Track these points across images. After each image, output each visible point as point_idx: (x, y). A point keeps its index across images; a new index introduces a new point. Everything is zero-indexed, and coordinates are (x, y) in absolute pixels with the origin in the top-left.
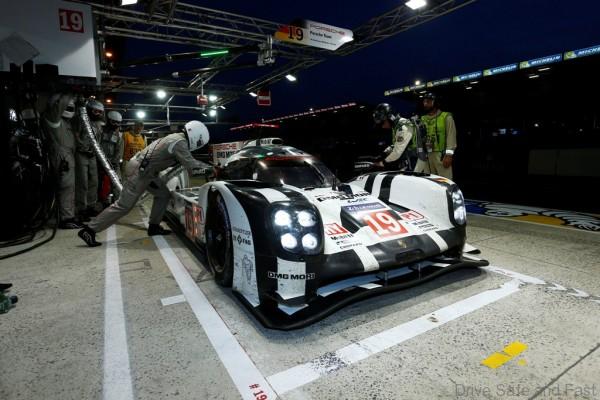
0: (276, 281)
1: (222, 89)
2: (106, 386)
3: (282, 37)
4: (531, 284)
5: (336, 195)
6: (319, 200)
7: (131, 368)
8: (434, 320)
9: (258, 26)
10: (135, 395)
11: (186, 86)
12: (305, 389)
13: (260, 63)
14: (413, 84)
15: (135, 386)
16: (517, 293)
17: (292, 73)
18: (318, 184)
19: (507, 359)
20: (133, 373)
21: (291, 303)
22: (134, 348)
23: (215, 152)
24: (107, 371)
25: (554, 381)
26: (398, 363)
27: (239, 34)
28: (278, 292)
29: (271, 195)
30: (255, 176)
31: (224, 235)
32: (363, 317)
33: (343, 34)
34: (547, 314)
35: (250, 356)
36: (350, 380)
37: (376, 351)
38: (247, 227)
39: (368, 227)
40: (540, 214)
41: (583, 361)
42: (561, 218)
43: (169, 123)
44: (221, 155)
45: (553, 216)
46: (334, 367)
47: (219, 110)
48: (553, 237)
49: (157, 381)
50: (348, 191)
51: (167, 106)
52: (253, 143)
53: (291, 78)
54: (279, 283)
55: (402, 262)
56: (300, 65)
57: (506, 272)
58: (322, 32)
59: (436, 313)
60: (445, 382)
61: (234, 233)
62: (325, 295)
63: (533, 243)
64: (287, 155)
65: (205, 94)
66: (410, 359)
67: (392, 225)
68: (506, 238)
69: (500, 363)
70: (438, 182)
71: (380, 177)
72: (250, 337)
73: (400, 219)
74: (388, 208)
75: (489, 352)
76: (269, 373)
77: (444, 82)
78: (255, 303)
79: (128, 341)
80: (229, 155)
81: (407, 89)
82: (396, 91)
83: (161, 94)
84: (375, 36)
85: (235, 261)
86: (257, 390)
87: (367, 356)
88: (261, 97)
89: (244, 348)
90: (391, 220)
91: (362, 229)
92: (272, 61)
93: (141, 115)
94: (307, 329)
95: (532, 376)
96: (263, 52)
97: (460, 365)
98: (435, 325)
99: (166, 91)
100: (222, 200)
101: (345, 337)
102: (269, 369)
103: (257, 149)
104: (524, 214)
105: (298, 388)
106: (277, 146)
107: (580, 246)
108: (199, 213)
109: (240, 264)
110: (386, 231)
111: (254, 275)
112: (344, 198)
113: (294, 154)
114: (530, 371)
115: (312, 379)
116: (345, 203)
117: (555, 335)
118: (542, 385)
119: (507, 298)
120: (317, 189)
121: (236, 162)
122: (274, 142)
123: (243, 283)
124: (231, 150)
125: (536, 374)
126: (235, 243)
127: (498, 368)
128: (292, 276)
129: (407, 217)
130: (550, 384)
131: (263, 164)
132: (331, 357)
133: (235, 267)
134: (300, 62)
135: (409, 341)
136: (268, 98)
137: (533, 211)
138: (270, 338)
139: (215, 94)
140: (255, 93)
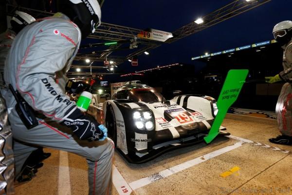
0: (134, 143)
1: (116, 58)
2: (59, 189)
3: (141, 36)
4: (247, 143)
5: (162, 105)
6: (155, 107)
7: (70, 181)
8: (203, 159)
9: (131, 31)
10: (72, 192)
11: (99, 57)
12: (145, 187)
13: (131, 48)
14: (204, 55)
15: (72, 189)
16: (240, 147)
17: (147, 51)
18: (155, 101)
19: (231, 173)
20: (71, 183)
21: (141, 152)
22: (72, 173)
23: (112, 87)
24: (59, 183)
25: (248, 181)
26: (185, 176)
27: (123, 35)
28: (136, 147)
29: (133, 105)
30: (128, 98)
31: (113, 124)
32: (173, 158)
33: (168, 34)
34: (251, 155)
35: (122, 175)
36: (164, 184)
37: (176, 172)
38: (122, 119)
39: (176, 119)
40: (258, 113)
41: (262, 173)
42: (266, 114)
43: (91, 74)
44: (114, 88)
45: (263, 113)
46: (158, 179)
47: (115, 68)
48: (261, 123)
49: (82, 186)
50: (168, 103)
51: (90, 66)
52: (128, 83)
53: (147, 53)
54: (136, 143)
55: (190, 134)
56: (150, 47)
57: (238, 138)
58: (159, 34)
59: (204, 156)
60: (204, 183)
61: (117, 122)
62: (156, 149)
63: (252, 125)
64: (142, 88)
65: (108, 60)
66: (190, 174)
67: (186, 118)
68: (240, 124)
69: (228, 175)
70: (208, 99)
71: (183, 97)
72: (123, 168)
73: (190, 115)
74: (185, 111)
75: (224, 171)
76: (130, 182)
77: (218, 53)
78: (126, 153)
79: (69, 170)
80: (117, 88)
81: (202, 57)
82: (197, 58)
83: (88, 61)
84: (183, 35)
85: (118, 135)
86: (124, 189)
87: (172, 174)
88: (133, 62)
89: (120, 172)
90: (186, 116)
91: (173, 120)
92: (136, 47)
93: (78, 70)
94: (147, 163)
95: (240, 180)
96: (132, 43)
97: (211, 177)
98: (203, 161)
99: (90, 59)
100: (112, 109)
101: (164, 167)
102: (130, 180)
103: (130, 86)
104: (251, 113)
105: (142, 187)
106: (138, 84)
107: (271, 126)
108: (103, 114)
109: (120, 136)
110: (183, 121)
111: (125, 140)
112: (166, 107)
113: (145, 88)
114: (239, 178)
115: (148, 183)
116: (166, 109)
117: (252, 163)
118: (243, 183)
119: (236, 149)
120: (155, 103)
121: (120, 91)
122: (137, 82)
123: (121, 144)
124: (119, 86)
125: (242, 179)
126: (117, 127)
127: (226, 177)
128: (141, 140)
129: (194, 114)
130: (247, 182)
131: (132, 93)
132: (157, 174)
133: (118, 137)
134: (150, 46)
135: (191, 167)
136: (137, 62)
137: (254, 111)
138: (132, 168)
139: (112, 61)
140: (131, 60)
